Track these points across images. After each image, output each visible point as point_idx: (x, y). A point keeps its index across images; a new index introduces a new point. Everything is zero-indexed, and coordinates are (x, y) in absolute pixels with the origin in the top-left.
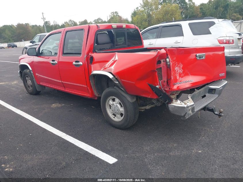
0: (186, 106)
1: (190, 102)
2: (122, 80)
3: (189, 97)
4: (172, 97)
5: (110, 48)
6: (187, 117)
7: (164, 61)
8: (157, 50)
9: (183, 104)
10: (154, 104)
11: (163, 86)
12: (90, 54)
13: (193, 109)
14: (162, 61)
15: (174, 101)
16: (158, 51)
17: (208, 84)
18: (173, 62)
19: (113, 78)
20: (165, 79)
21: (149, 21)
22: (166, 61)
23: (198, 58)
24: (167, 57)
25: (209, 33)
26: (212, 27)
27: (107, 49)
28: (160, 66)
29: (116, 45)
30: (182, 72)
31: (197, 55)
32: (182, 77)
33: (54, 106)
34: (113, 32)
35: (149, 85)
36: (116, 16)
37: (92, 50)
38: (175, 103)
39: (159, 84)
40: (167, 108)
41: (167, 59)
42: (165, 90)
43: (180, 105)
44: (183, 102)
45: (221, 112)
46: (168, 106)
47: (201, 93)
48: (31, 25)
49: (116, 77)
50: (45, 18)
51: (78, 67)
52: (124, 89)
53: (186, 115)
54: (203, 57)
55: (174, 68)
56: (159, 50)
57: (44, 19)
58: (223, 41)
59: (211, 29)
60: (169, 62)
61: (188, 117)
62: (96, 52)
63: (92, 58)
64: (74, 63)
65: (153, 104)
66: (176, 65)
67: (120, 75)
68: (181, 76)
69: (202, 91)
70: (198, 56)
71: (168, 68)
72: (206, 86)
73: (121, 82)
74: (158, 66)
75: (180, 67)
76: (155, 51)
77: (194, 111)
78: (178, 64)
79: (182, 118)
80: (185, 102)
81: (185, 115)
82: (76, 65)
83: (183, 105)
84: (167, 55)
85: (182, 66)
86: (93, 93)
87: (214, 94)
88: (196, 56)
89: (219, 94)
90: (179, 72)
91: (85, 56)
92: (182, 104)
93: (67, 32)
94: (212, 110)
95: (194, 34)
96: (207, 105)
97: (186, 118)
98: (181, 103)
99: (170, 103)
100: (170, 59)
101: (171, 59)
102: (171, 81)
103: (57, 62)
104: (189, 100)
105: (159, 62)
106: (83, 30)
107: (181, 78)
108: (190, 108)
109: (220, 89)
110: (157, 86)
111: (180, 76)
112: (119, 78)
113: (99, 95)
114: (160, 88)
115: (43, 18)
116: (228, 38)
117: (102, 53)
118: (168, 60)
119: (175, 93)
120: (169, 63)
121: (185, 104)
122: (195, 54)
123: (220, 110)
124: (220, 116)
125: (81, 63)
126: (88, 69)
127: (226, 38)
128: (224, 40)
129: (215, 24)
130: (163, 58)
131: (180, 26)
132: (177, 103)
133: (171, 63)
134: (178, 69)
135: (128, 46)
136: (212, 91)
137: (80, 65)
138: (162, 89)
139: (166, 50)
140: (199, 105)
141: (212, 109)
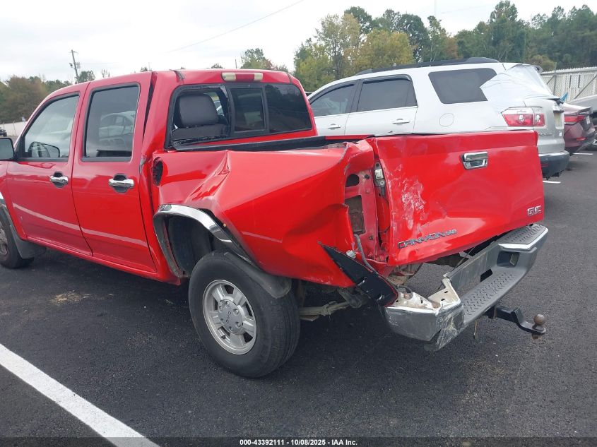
0: (436, 311)
1: (448, 299)
2: (244, 233)
3: (447, 282)
4: (396, 282)
5: (216, 138)
6: (441, 343)
7: (367, 177)
8: (346, 144)
9: (429, 305)
10: (344, 301)
11: (368, 250)
12: (155, 155)
13: (458, 319)
14: (362, 175)
15: (402, 295)
16: (347, 147)
17: (496, 238)
18: (397, 179)
19: (213, 228)
20: (372, 230)
21: (337, 71)
22: (374, 174)
23: (468, 166)
24: (378, 165)
25: (482, 98)
26: (488, 83)
27: (208, 140)
28: (356, 190)
29: (238, 129)
30: (421, 207)
31: (465, 156)
32: (423, 223)
33: (61, 298)
34: (225, 92)
35: (325, 249)
36: (259, 59)
37: (163, 142)
38: (405, 302)
39: (356, 246)
40: (383, 317)
41: (376, 171)
42: (373, 264)
43: (421, 308)
44: (430, 298)
45: (538, 323)
46: (384, 311)
47: (479, 264)
48: (45, 82)
49: (225, 225)
50: (78, 64)
51: (122, 193)
52: (251, 259)
53: (440, 337)
54: (482, 161)
55: (398, 196)
56: (350, 144)
57: (75, 65)
58: (516, 118)
59: (487, 88)
60: (384, 178)
61: (444, 345)
62: (173, 149)
63: (160, 166)
64: (112, 181)
65: (341, 300)
66: (403, 186)
67: (235, 217)
68: (421, 219)
69: (482, 261)
70: (469, 159)
71: (381, 196)
72: (493, 245)
73: (240, 239)
74: (351, 190)
75: (415, 192)
76: (340, 145)
77: (462, 323)
78: (411, 184)
79: (427, 348)
80: (435, 297)
81: (435, 338)
82: (116, 187)
83: (428, 308)
84: (377, 157)
85: (420, 189)
86: (168, 269)
87: (514, 266)
88: (462, 159)
89: (529, 267)
90: (413, 207)
91: (142, 162)
92: (424, 307)
93: (93, 93)
94: (513, 317)
95: (445, 99)
96: (498, 302)
97: (440, 347)
98: (422, 302)
99: (391, 304)
100: (386, 170)
101: (389, 170)
102: (389, 236)
103: (66, 179)
104: (445, 290)
105: (353, 180)
106: (136, 86)
107: (419, 225)
108: (450, 316)
109: (531, 252)
110: (350, 254)
111: (416, 220)
112: (233, 229)
113: (184, 273)
114: (358, 257)
115: (73, 65)
116: (529, 111)
117: (194, 150)
118: (379, 172)
119: (404, 270)
120: (382, 183)
121: (436, 305)
122: (459, 154)
123: (536, 317)
124: (535, 333)
125: (131, 182)
126: (151, 198)
127: (524, 109)
128: (519, 115)
129: (496, 74)
130: (364, 169)
131: (406, 80)
132: (412, 304)
133: (389, 183)
134: (411, 200)
135: (272, 131)
136: (507, 258)
137: (126, 187)
138: (365, 260)
139: (371, 143)
140: (476, 303)
141: (513, 313)
